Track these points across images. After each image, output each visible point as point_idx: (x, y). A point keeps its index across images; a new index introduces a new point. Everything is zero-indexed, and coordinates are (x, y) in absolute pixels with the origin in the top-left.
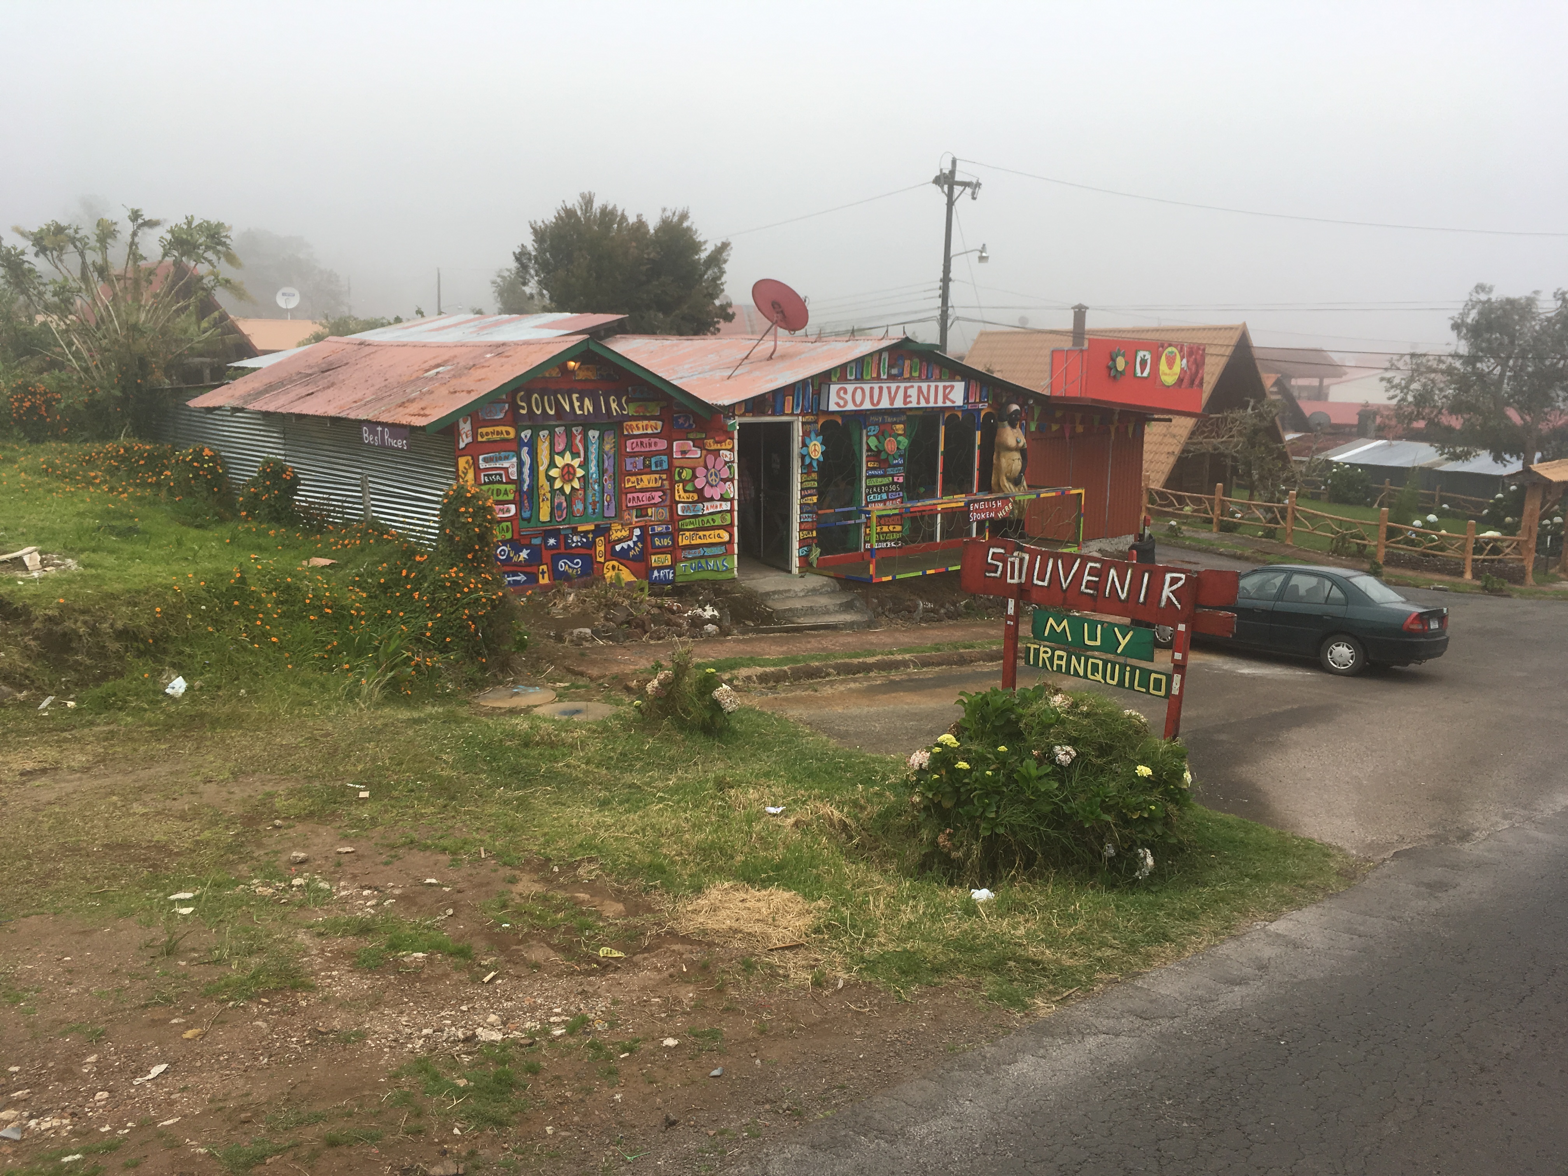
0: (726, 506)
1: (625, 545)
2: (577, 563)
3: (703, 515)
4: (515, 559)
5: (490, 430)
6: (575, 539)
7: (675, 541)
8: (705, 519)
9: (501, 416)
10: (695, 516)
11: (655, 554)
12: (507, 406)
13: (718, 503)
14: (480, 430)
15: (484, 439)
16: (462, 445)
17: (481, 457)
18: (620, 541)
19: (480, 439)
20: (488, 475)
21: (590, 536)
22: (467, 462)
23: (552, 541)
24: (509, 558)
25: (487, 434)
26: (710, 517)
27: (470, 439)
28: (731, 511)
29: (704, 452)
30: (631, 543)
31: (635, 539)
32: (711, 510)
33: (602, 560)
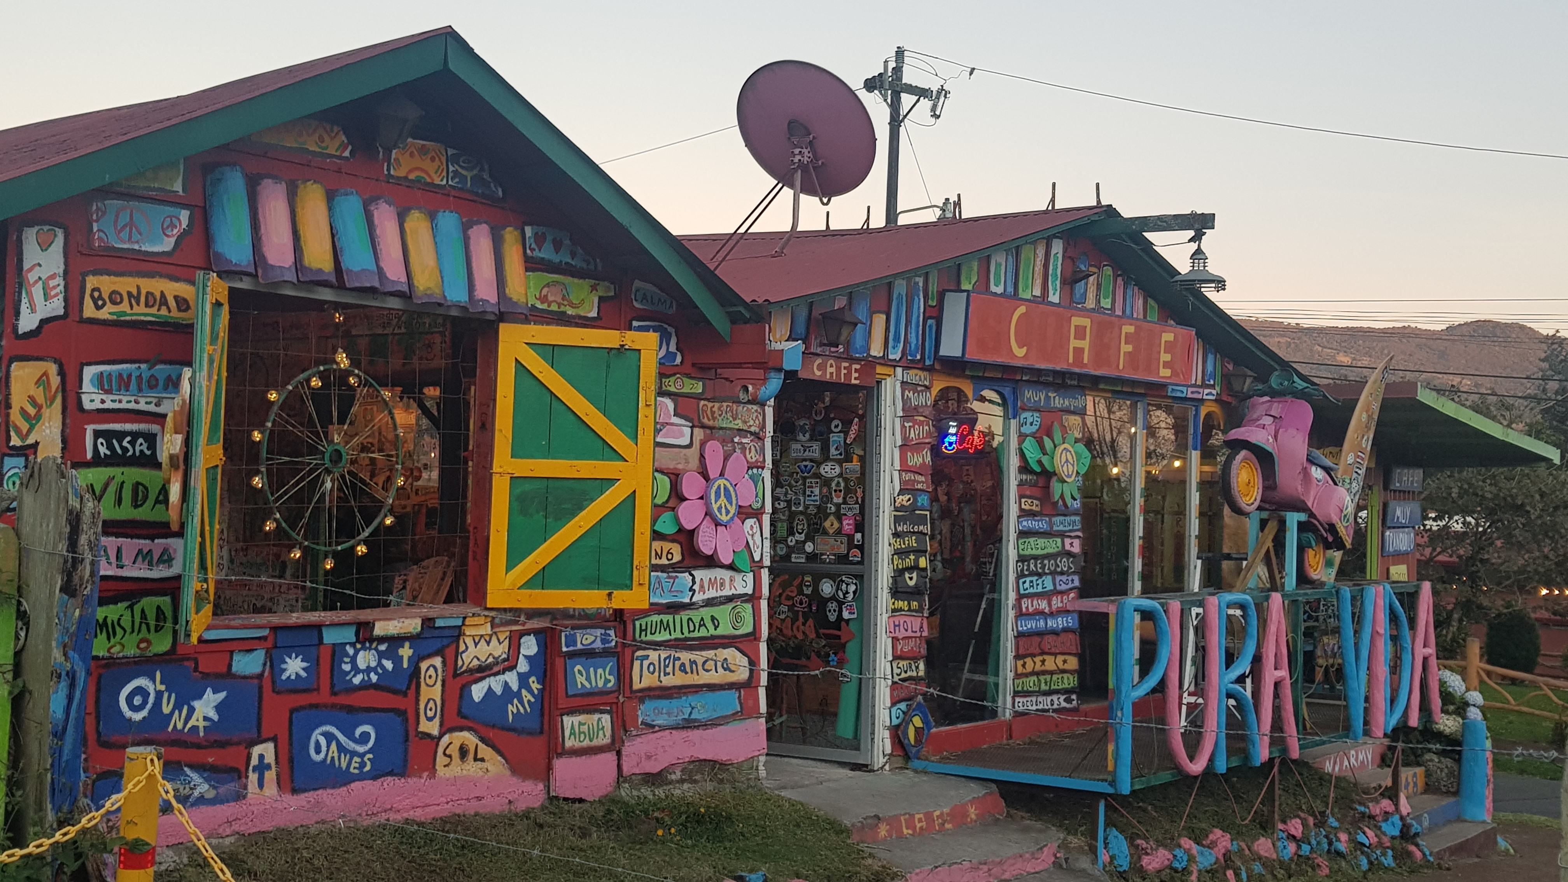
0: (743, 584)
1: (496, 683)
2: (365, 738)
3: (690, 606)
4: (177, 722)
5: (126, 284)
6: (361, 663)
7: (623, 675)
8: (696, 616)
9: (166, 245)
10: (674, 608)
11: (572, 712)
12: (184, 216)
13: (726, 574)
14: (91, 282)
15: (104, 314)
16: (27, 322)
17: (89, 372)
18: (483, 671)
19: (89, 311)
20: (108, 435)
21: (406, 652)
22: (43, 380)
23: (294, 666)
24: (157, 717)
25: (115, 298)
26: (706, 613)
27: (56, 307)
28: (753, 598)
29: (699, 433)
30: (512, 678)
31: (523, 666)
32: (712, 593)
33: (432, 728)
